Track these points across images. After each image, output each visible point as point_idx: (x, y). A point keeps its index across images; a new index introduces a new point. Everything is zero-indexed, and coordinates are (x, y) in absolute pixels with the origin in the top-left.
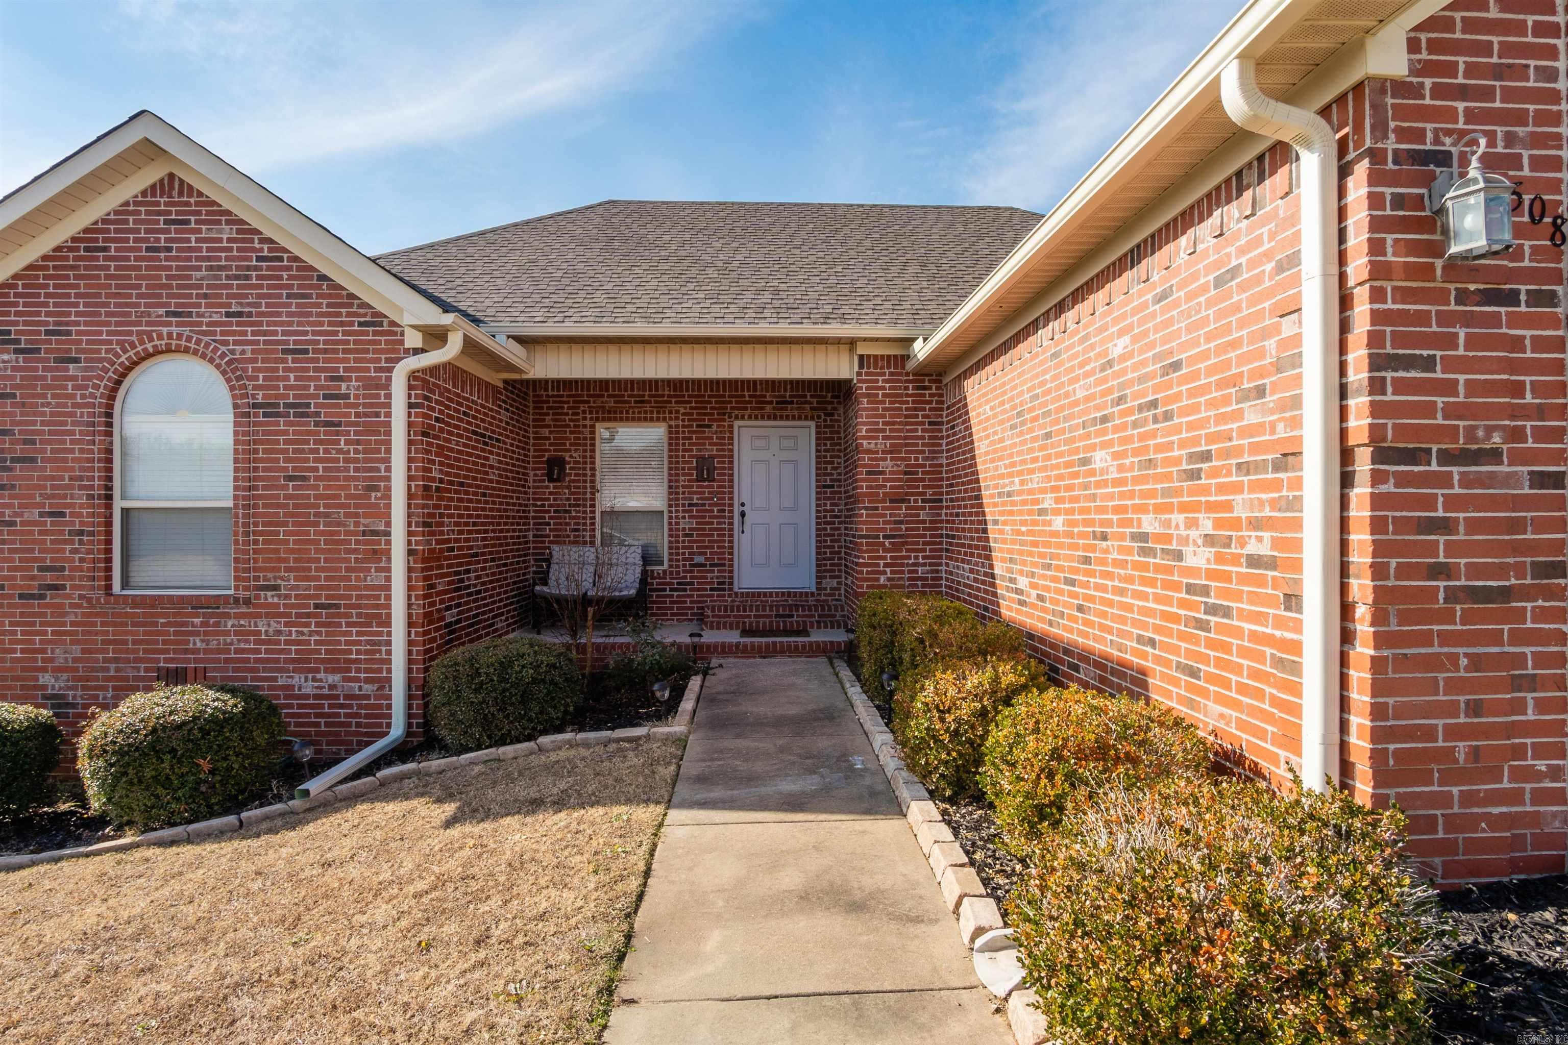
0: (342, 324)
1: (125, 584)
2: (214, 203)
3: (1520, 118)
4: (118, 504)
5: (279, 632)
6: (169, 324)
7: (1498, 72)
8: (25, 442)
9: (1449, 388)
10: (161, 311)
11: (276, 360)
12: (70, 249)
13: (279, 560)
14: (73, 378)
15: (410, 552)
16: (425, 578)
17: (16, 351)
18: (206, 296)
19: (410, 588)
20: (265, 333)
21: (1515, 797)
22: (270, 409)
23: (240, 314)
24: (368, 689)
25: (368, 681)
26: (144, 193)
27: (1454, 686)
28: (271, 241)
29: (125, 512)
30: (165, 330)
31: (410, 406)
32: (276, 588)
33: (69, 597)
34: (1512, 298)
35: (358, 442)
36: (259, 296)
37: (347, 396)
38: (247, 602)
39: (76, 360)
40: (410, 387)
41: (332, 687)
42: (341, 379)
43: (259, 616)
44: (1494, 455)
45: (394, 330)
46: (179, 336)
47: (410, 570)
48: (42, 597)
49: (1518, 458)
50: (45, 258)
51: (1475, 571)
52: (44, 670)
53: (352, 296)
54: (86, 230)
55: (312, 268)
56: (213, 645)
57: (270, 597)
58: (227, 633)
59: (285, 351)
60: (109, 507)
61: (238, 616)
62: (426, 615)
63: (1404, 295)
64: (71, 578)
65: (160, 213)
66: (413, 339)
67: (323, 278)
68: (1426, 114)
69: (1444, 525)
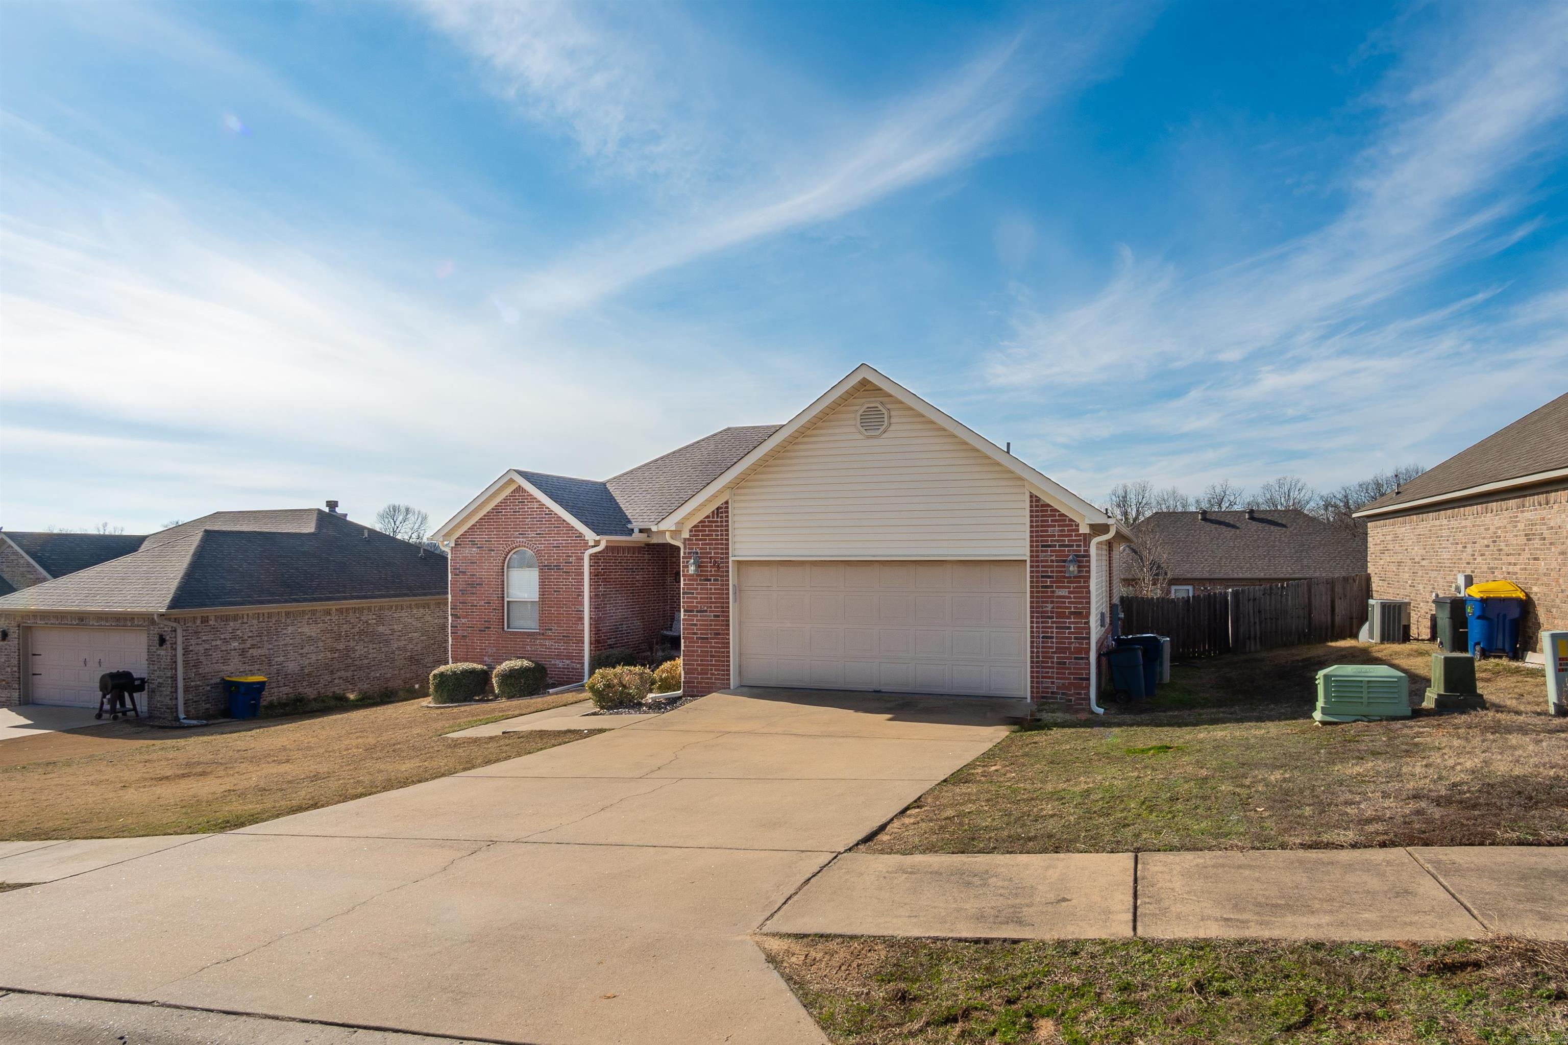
0: (570, 537)
1: (508, 627)
2: (532, 496)
3: (712, 544)
4: (506, 600)
5: (552, 645)
6: (519, 538)
7: (708, 535)
8: (480, 579)
9: (697, 598)
10: (517, 533)
11: (551, 550)
12: (491, 513)
13: (552, 620)
14: (493, 557)
15: (591, 618)
16: (596, 628)
17: (478, 547)
18: (530, 528)
19: (591, 631)
20: (547, 540)
21: (711, 679)
22: (549, 567)
23: (540, 534)
24: (579, 666)
25: (578, 663)
27: (698, 656)
29: (508, 602)
30: (518, 540)
31: (591, 566)
32: (551, 630)
33: (492, 631)
34: (710, 580)
35: (575, 579)
36: (546, 527)
37: (571, 563)
38: (543, 635)
39: (494, 550)
40: (590, 560)
41: (568, 665)
42: (570, 556)
43: (546, 639)
44: (706, 611)
45: (585, 540)
47: (591, 624)
48: (485, 631)
49: (711, 612)
50: (484, 516)
51: (701, 634)
52: (485, 656)
53: (573, 527)
57: (549, 633)
58: (535, 644)
59: (554, 547)
60: (503, 600)
61: (539, 639)
62: (596, 641)
63: (689, 580)
64: (493, 625)
65: (516, 499)
66: (591, 543)
67: (564, 521)
68: (694, 544)
69: (696, 625)
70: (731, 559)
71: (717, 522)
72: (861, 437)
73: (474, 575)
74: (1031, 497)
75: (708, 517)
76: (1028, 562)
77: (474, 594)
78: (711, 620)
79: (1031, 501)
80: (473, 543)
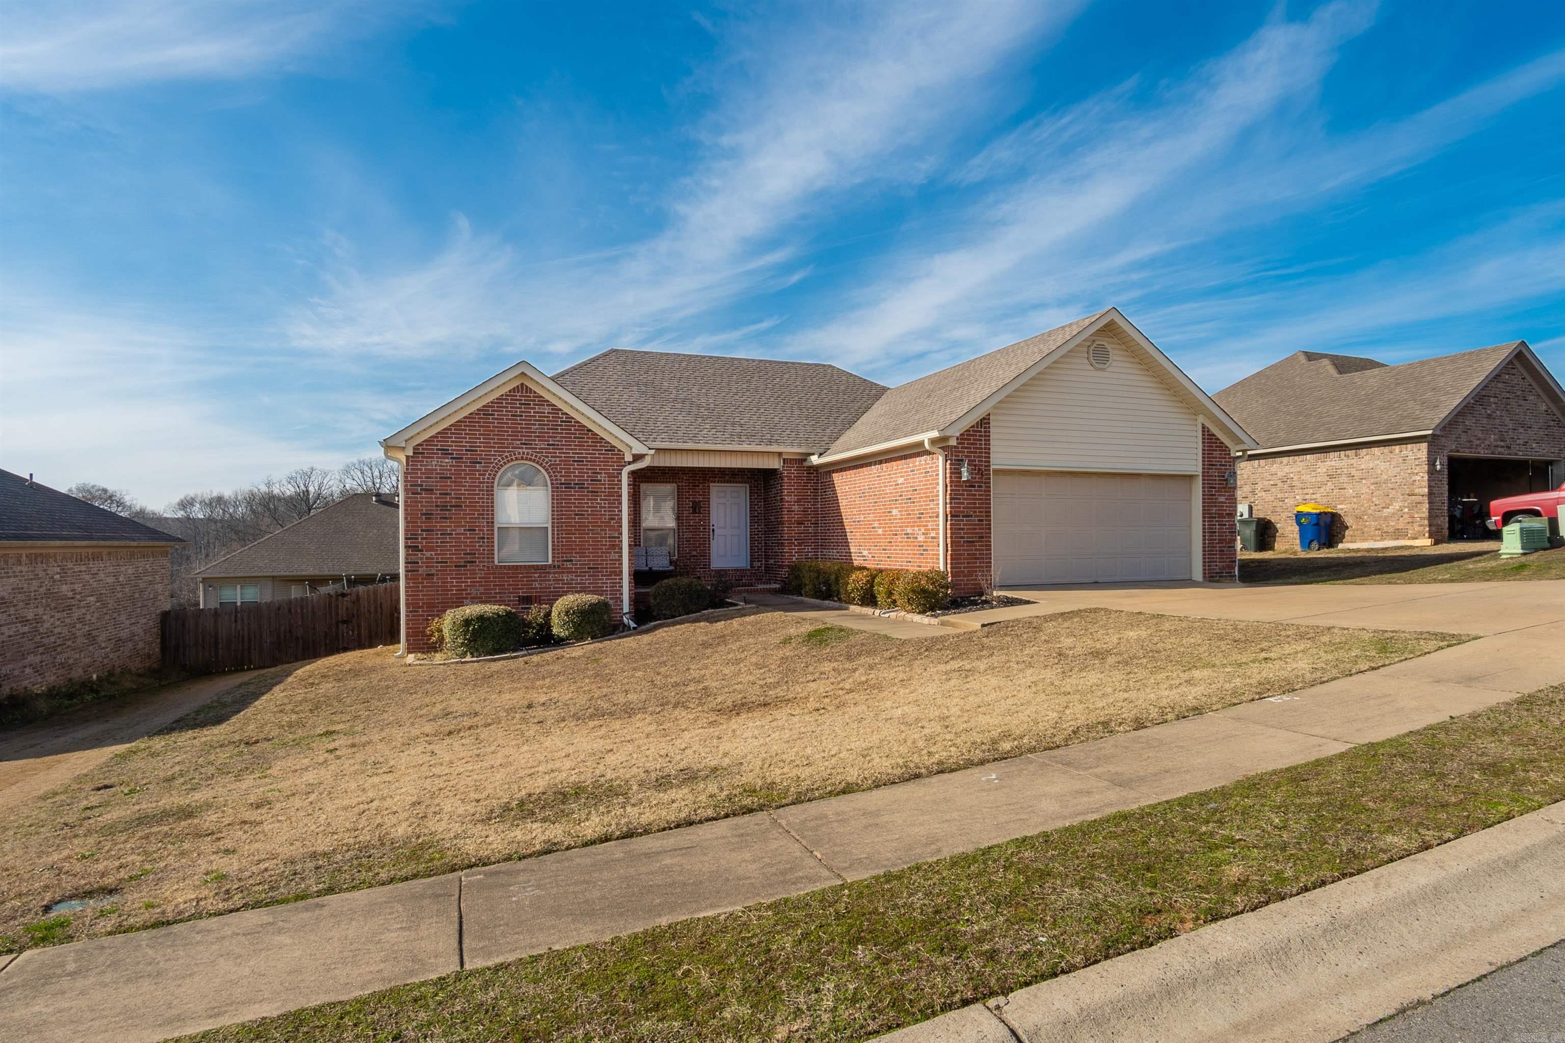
0: (598, 450)
1: (500, 561)
2: (541, 397)
3: (976, 452)
4: (497, 525)
5: (572, 580)
6: (521, 448)
7: (972, 444)
8: (456, 498)
9: (963, 503)
10: (519, 442)
11: (569, 465)
12: (477, 414)
13: (572, 549)
14: (480, 471)
17: (453, 459)
18: (538, 437)
20: (564, 453)
22: (568, 485)
23: (553, 445)
26: (510, 391)
27: (965, 559)
28: (566, 414)
29: (499, 528)
30: (519, 450)
31: (630, 484)
32: (571, 561)
33: (478, 566)
34: (974, 486)
35: (606, 500)
36: (562, 437)
37: (600, 480)
38: (559, 567)
39: (481, 463)
40: (630, 476)
42: (598, 473)
43: (563, 573)
44: (971, 516)
45: (620, 454)
46: (528, 454)
48: (467, 566)
50: (465, 418)
51: (968, 537)
52: (467, 598)
53: (601, 438)
54: (484, 406)
55: (585, 426)
56: (544, 586)
57: (569, 565)
58: (550, 580)
59: (574, 461)
60: (493, 526)
61: (555, 573)
63: (956, 486)
64: (478, 558)
65: (517, 400)
66: (628, 458)
67: (589, 430)
68: (960, 452)
69: (963, 529)
70: (992, 467)
71: (981, 432)
72: (1092, 368)
73: (446, 494)
74: (1203, 427)
75: (973, 427)
76: (1201, 477)
77: (446, 518)
78: (975, 525)
79: (1203, 431)
80: (445, 453)
